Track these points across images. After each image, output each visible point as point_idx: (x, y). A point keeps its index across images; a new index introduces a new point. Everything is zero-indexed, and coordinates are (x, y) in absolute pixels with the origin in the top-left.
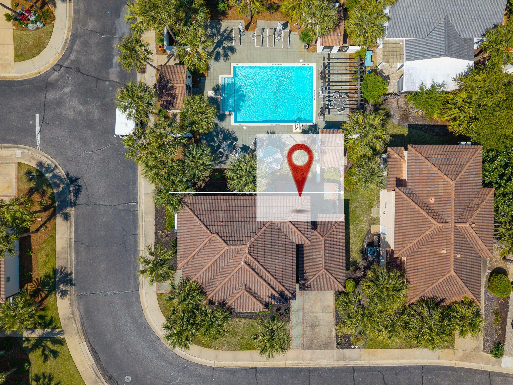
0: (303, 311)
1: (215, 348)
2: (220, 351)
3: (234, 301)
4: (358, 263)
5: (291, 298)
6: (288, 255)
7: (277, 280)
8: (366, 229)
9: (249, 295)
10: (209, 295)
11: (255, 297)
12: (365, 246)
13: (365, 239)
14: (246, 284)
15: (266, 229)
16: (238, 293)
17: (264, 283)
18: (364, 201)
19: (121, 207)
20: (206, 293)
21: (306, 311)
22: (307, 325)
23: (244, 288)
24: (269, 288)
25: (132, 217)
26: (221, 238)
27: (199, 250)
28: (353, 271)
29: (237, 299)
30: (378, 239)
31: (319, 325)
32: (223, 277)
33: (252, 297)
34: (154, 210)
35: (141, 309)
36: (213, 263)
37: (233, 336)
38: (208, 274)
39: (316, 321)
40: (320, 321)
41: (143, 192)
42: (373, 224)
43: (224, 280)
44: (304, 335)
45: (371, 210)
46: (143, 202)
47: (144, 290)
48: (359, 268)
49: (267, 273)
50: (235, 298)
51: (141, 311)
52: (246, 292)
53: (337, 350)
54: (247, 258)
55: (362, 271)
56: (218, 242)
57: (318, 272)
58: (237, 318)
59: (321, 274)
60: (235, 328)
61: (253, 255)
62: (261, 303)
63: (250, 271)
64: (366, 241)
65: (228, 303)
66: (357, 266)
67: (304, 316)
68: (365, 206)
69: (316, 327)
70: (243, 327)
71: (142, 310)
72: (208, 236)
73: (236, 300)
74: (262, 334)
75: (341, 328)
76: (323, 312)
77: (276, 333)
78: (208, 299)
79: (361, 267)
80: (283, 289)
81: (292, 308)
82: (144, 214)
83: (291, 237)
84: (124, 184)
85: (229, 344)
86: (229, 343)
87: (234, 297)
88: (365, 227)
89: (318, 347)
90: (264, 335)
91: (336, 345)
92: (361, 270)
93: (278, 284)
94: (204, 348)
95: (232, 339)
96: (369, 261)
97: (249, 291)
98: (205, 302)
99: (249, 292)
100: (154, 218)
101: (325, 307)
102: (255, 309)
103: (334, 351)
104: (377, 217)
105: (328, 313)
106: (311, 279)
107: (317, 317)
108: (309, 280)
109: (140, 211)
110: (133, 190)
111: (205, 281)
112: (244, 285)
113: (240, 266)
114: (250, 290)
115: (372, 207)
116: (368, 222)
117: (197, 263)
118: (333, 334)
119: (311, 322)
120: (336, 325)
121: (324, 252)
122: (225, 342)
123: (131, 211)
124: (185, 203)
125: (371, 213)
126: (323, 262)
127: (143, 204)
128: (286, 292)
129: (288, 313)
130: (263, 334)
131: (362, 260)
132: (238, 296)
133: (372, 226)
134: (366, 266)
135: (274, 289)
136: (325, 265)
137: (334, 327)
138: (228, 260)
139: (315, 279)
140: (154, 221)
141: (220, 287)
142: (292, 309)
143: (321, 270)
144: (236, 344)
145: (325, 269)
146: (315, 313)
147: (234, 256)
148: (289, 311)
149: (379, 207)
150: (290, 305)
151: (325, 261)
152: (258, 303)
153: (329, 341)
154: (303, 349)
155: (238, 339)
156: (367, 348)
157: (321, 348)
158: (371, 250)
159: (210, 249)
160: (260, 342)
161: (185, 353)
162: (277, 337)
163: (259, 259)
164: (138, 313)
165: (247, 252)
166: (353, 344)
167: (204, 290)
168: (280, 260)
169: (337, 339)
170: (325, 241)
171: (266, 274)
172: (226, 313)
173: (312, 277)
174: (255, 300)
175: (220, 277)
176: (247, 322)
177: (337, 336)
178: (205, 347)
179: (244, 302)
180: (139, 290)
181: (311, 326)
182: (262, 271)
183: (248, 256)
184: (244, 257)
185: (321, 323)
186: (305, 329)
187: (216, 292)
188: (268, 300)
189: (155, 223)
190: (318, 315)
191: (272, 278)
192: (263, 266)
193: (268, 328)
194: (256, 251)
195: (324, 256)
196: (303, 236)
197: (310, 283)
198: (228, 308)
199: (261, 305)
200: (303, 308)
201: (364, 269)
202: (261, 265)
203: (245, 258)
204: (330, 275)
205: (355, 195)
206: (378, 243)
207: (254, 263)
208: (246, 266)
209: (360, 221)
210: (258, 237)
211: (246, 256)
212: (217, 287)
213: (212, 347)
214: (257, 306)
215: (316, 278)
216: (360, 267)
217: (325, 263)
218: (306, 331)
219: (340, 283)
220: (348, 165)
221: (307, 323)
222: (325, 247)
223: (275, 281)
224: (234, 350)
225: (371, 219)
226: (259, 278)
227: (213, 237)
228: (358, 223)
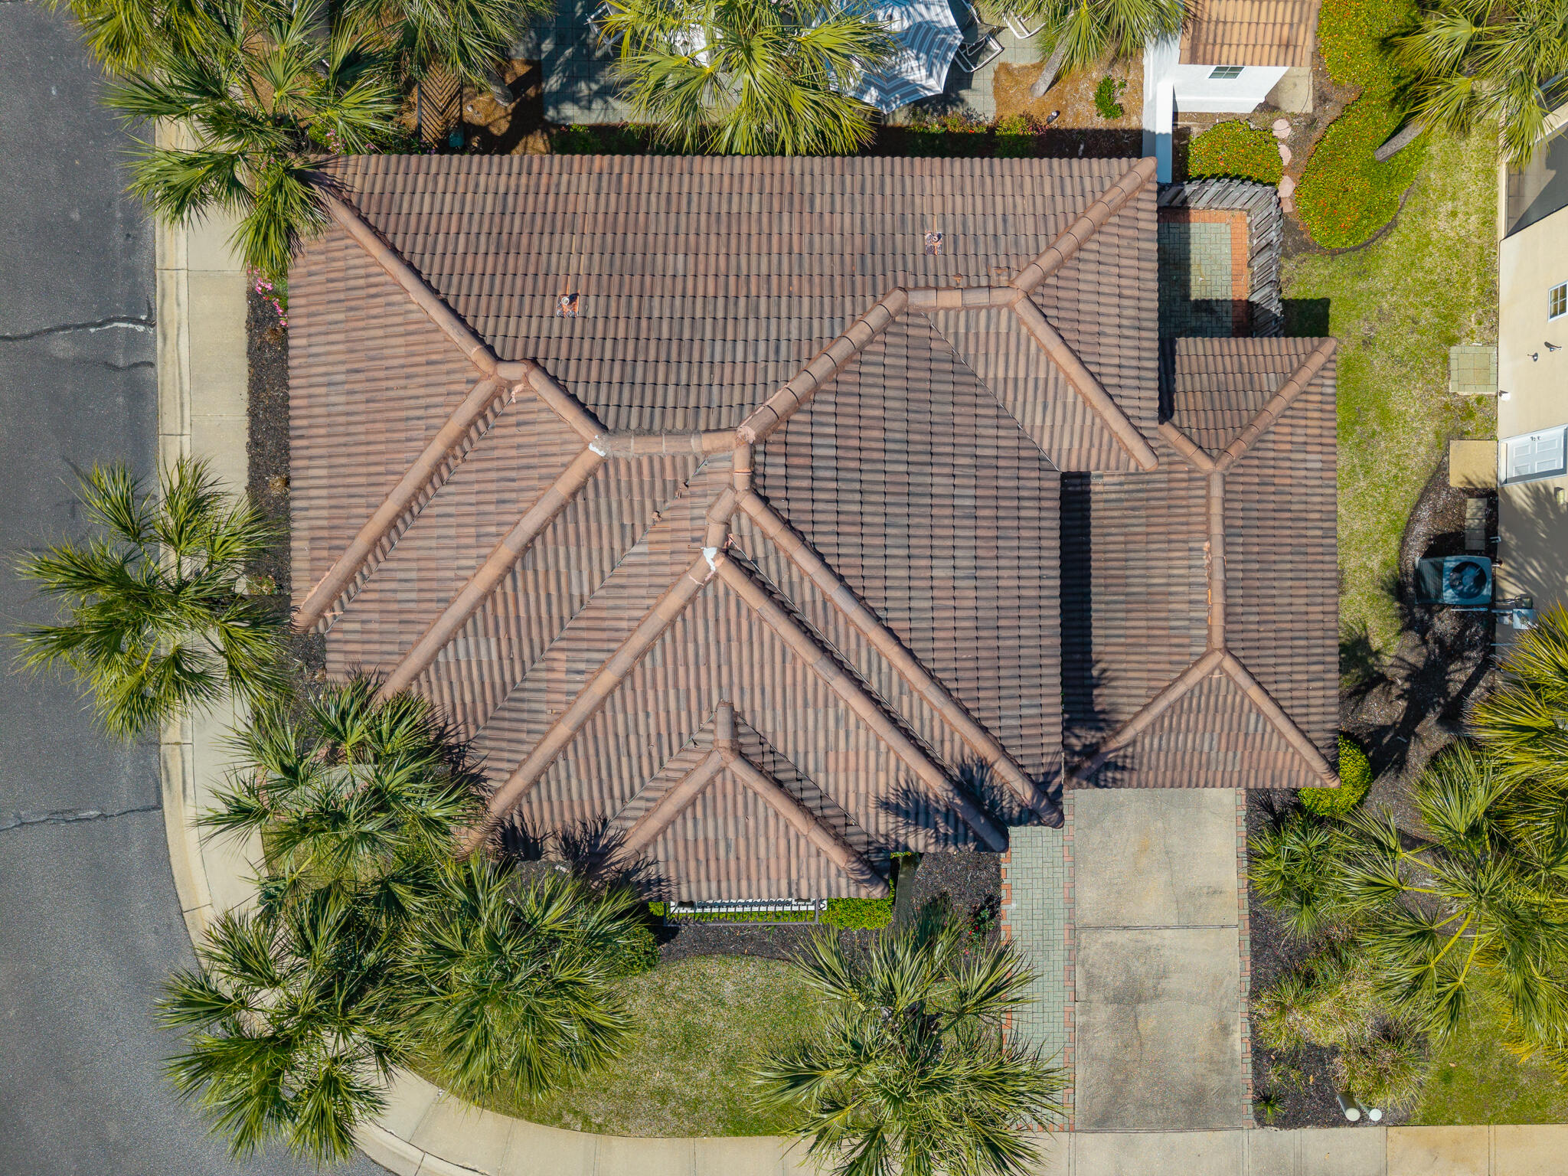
0: (1071, 919)
1: (587, 1125)
2: (616, 1141)
3: (663, 831)
4: (1378, 652)
5: (1029, 816)
6: (1014, 533)
7: (947, 692)
8: (1418, 458)
9: (759, 785)
10: (497, 791)
11: (799, 803)
12: (1415, 557)
13: (1412, 520)
14: (741, 715)
15: (871, 341)
16: (688, 773)
17: (860, 706)
18: (1411, 312)
19: (61, 347)
20: (477, 779)
21: (1090, 919)
22: (1094, 997)
23: (723, 736)
24: (891, 738)
25: (120, 400)
26: (563, 389)
27: (421, 489)
28: (1351, 695)
29: (682, 811)
30: (1489, 517)
31: (1157, 996)
32: (582, 666)
33: (777, 801)
34: (246, 361)
35: (174, 909)
36: (510, 569)
37: (683, 1058)
38: (489, 650)
39: (1143, 970)
40: (1164, 975)
41: (182, 264)
42: (1462, 435)
43: (588, 683)
44: (1079, 1051)
45: (1446, 359)
46: (184, 316)
47: (189, 802)
48: (1382, 678)
49: (877, 636)
50: (668, 809)
51: (176, 918)
52: (738, 767)
53: (1258, 1131)
54: (744, 521)
55: (1399, 697)
56: (544, 416)
57: (1184, 674)
58: (707, 954)
59: (1200, 683)
60: (696, 1010)
61: (783, 505)
62: (841, 840)
63: (761, 620)
64: (1420, 529)
65: (621, 845)
66: (1368, 670)
67: (1074, 948)
68: (1413, 339)
69: (1141, 1007)
70: (742, 1008)
71: (181, 913)
72: (475, 382)
73: (673, 822)
74: (847, 1047)
75: (1284, 1009)
76: (1183, 921)
77: (949, 1039)
78: (490, 819)
79: (1394, 670)
80: (984, 748)
81: (1009, 901)
82: (186, 387)
83: (1034, 419)
84: (75, 216)
85: (664, 1102)
86: (663, 1095)
87: (659, 802)
88: (1417, 454)
89: (1152, 1115)
90: (860, 1053)
91: (1255, 1102)
92: (1395, 691)
93: (951, 714)
94: (522, 1122)
95: (678, 1072)
96: (1439, 641)
97: (758, 760)
98: (468, 838)
99: (760, 770)
100: (246, 405)
101: (1191, 895)
102: (804, 883)
103: (1243, 1135)
104: (1479, 400)
105: (1206, 927)
106: (1137, 715)
107: (1148, 949)
108: (1126, 724)
109: (169, 368)
110: (130, 252)
111: (468, 698)
112: (723, 716)
113: (693, 580)
114: (769, 758)
115: (1452, 341)
116: (1431, 425)
117: (413, 575)
118: (1239, 1042)
119: (1114, 979)
120: (1255, 995)
121: (1219, 552)
122: (641, 1091)
123: (116, 368)
124: (336, 189)
125: (1446, 374)
126: (1218, 611)
127: (184, 329)
128: (1003, 769)
129: (990, 925)
130: (856, 1046)
131: (1399, 633)
132: (686, 791)
133: (1454, 444)
134: (1420, 665)
135: (923, 751)
136: (1226, 631)
137: (1243, 1008)
138: (617, 546)
139: (1162, 716)
140: (245, 422)
141: (563, 731)
142: (1008, 908)
143: (1203, 656)
144: (698, 1101)
145: (1228, 651)
146: (1136, 928)
147: (649, 517)
148: (992, 916)
149: (1494, 343)
150: (998, 885)
151: (1226, 606)
152: (820, 839)
153: (1214, 1082)
154: (1072, 1130)
155: (713, 1074)
156: (1426, 1121)
157: (1169, 1124)
158: (1459, 569)
159: (493, 475)
160: (835, 1106)
161: (418, 1154)
162: (961, 1070)
163: (825, 541)
164: (156, 932)
165: (741, 480)
166: (1350, 1101)
167: (468, 762)
168: (958, 563)
169: (1258, 1073)
170: (1225, 483)
171: (869, 643)
172: (606, 909)
173: (1146, 707)
174: (798, 821)
175: (563, 666)
176: (760, 979)
177: (1260, 1053)
178: (529, 1119)
179: (731, 835)
180: (166, 805)
181: (1117, 999)
182: (848, 621)
183: (751, 506)
184: (720, 512)
185: (1173, 983)
186: (1080, 1020)
187: (544, 771)
188: (885, 824)
189: (252, 434)
190: (1152, 939)
191: (912, 674)
192: (850, 589)
193: (889, 996)
194: (806, 483)
195: (1219, 576)
196: (1110, 414)
197: (1133, 743)
198: (628, 874)
199: (837, 856)
200: (1072, 902)
201: (1407, 686)
202: (841, 578)
203: (727, 524)
204: (1254, 692)
205: (1362, 274)
206: (1487, 540)
207: (790, 561)
208: (732, 578)
209: (1385, 416)
210: (816, 388)
211: (737, 509)
212: (545, 735)
213: (568, 1118)
214: (813, 861)
215: (1171, 706)
216: (1390, 673)
217: (1227, 615)
218: (1085, 1028)
219: (1310, 741)
220: (1318, 113)
221: (1091, 982)
222: (1224, 518)
223: (934, 696)
224: (692, 1134)
225: (1446, 407)
226: (827, 672)
227: (510, 384)
228: (1374, 433)
